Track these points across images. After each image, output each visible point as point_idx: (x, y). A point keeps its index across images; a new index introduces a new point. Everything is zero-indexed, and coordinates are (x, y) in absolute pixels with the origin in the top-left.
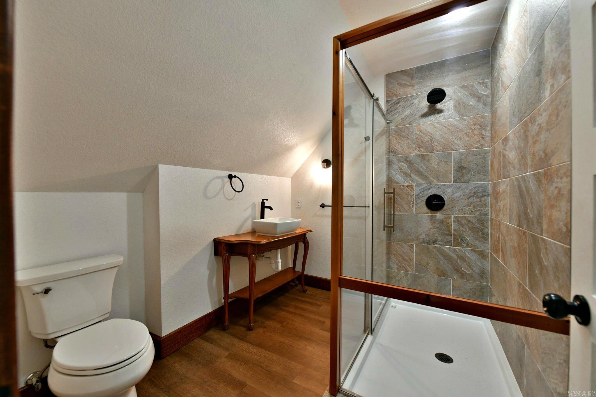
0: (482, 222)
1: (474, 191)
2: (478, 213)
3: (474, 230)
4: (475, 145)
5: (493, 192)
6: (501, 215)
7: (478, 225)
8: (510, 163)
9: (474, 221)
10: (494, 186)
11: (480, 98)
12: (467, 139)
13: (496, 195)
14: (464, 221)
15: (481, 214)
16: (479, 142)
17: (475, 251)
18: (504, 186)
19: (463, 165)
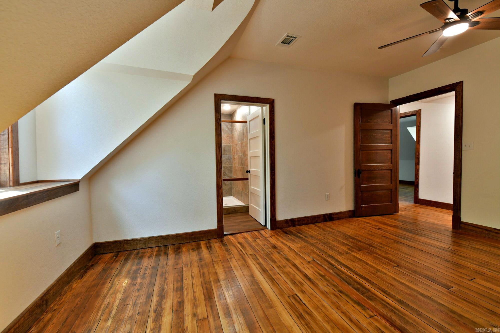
0: (230, 167)
1: (228, 157)
2: (229, 164)
3: (228, 170)
4: (228, 143)
5: (233, 158)
6: (236, 164)
7: (229, 168)
8: (238, 151)
9: (228, 167)
10: (233, 156)
11: (229, 128)
12: (226, 141)
13: (234, 159)
14: (226, 167)
15: (230, 165)
16: (229, 142)
17: (229, 176)
18: (236, 156)
19: (225, 149)
